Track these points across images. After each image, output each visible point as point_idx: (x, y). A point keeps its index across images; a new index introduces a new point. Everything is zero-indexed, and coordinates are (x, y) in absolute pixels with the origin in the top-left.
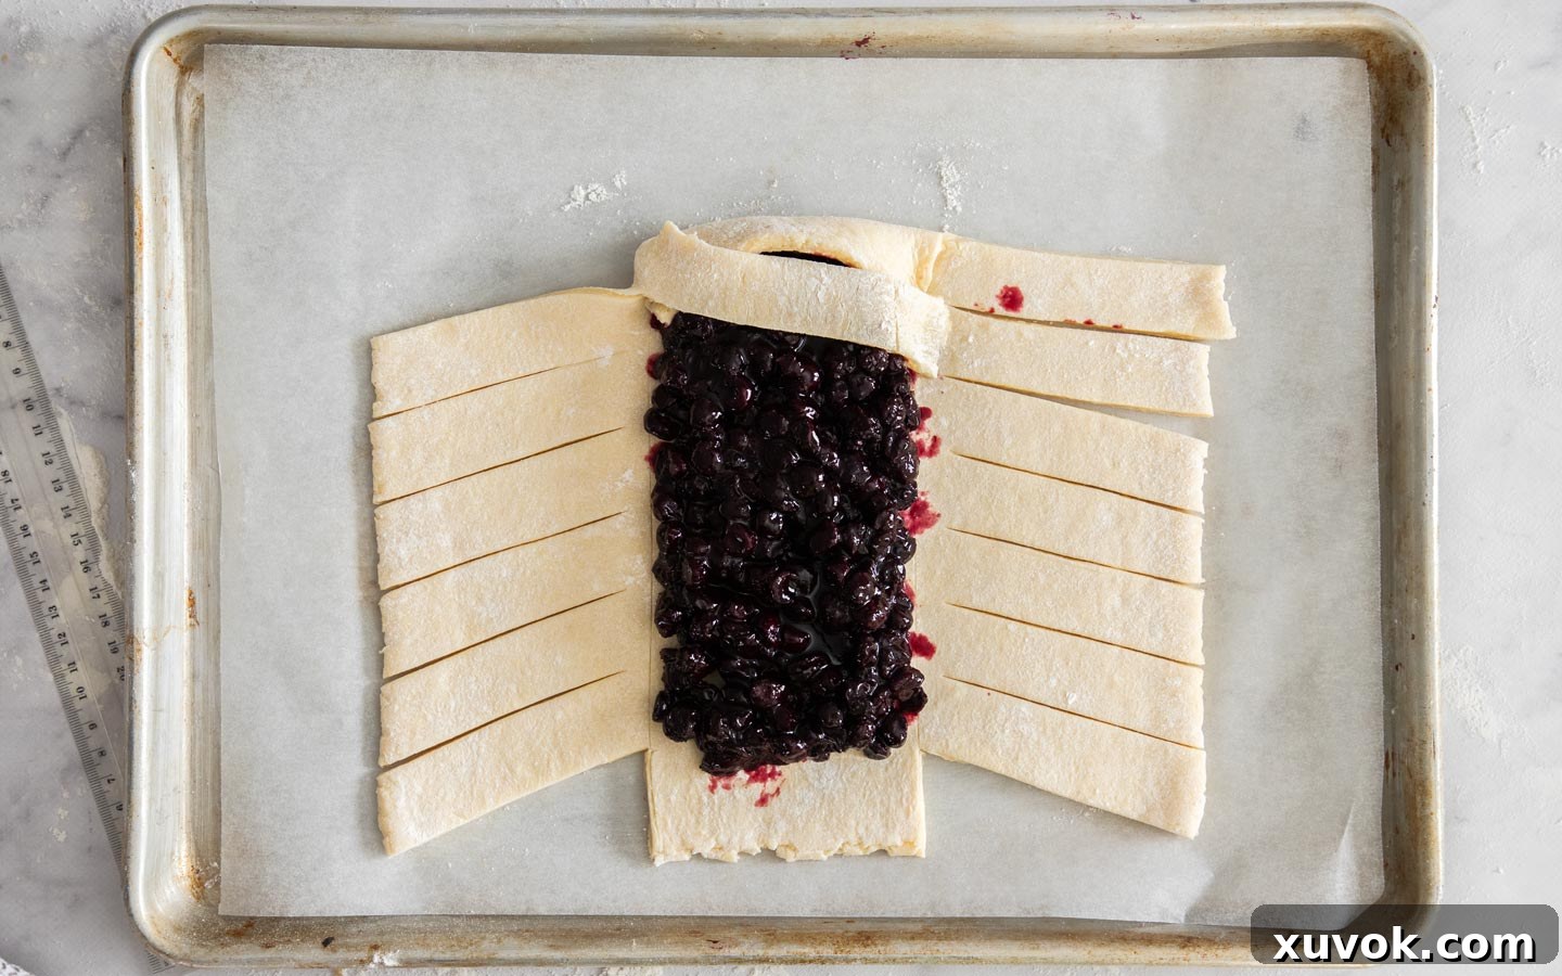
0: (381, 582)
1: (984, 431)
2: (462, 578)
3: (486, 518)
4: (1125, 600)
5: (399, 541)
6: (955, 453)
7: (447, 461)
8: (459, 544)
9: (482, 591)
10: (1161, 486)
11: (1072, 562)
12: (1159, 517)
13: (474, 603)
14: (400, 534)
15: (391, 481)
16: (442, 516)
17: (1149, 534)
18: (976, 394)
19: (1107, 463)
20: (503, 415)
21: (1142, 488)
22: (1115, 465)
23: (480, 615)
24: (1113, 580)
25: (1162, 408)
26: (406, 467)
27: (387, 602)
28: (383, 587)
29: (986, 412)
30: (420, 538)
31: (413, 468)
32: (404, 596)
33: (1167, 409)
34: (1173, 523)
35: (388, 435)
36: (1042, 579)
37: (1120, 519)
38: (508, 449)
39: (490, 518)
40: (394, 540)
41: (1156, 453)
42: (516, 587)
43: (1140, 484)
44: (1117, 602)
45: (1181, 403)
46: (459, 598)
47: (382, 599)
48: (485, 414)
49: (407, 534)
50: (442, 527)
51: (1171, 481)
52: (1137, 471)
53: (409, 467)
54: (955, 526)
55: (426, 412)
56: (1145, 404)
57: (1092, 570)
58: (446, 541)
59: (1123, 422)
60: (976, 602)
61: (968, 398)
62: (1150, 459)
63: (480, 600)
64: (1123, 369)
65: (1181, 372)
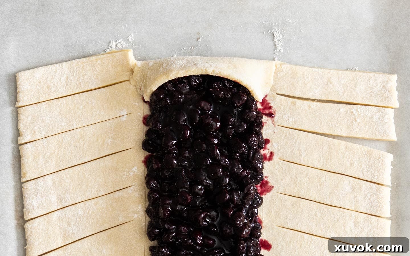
0: (25, 217)
1: (293, 149)
2: (61, 215)
3: (71, 188)
4: (356, 225)
5: (33, 198)
6: (280, 159)
7: (54, 163)
8: (60, 199)
9: (70, 221)
10: (372, 174)
11: (332, 207)
12: (371, 187)
13: (66, 226)
14: (33, 195)
15: (29, 172)
16: (52, 187)
17: (367, 195)
18: (290, 133)
19: (348, 164)
20: (79, 142)
21: (363, 175)
22: (352, 164)
23: (69, 231)
24: (351, 216)
25: (374, 138)
26: (36, 165)
27: (28, 226)
28: (26, 219)
29: (294, 141)
30: (42, 197)
31: (39, 166)
32: (35, 223)
33: (376, 138)
34: (377, 190)
35: (27, 151)
36: (319, 215)
37: (354, 189)
38: (81, 157)
39: (73, 188)
40: (31, 198)
41: (370, 159)
42: (85, 219)
43: (363, 173)
44: (352, 225)
45: (382, 135)
46: (60, 223)
47: (26, 224)
48: (71, 142)
49: (36, 195)
50: (52, 192)
51: (376, 172)
52: (361, 167)
53: (38, 165)
54: (280, 192)
55: (44, 141)
56: (366, 136)
57: (341, 211)
58: (54, 198)
59: (355, 145)
60: (290, 226)
61: (286, 135)
62: (367, 162)
63: (69, 224)
64: (356, 120)
65: (382, 121)
